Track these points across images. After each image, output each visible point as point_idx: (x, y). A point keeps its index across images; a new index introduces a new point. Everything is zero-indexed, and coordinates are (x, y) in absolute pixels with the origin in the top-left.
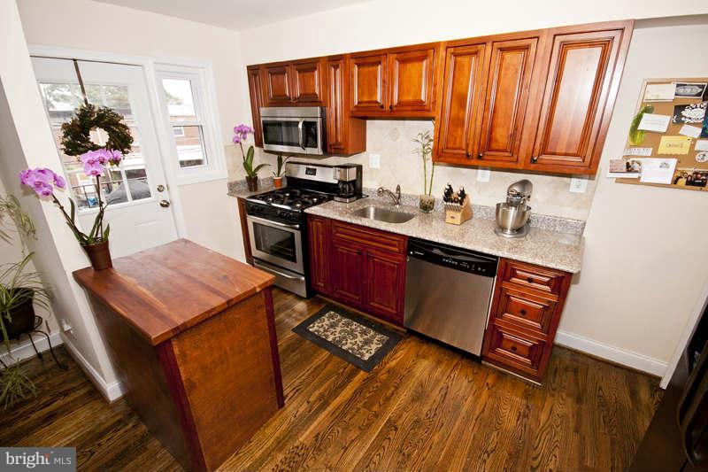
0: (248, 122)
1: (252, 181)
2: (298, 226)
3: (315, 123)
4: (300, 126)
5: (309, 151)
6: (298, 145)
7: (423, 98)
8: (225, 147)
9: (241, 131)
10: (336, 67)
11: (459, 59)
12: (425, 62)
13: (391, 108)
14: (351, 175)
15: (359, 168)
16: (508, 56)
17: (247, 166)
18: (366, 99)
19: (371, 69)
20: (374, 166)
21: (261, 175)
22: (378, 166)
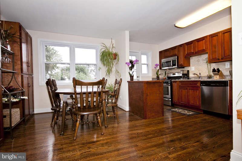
0: (158, 63)
1: (158, 77)
2: (170, 84)
3: (176, 60)
4: (172, 62)
5: (174, 67)
6: (171, 66)
7: (204, 48)
8: (152, 70)
9: (157, 65)
10: (181, 47)
11: (213, 38)
12: (204, 41)
13: (196, 52)
14: (186, 72)
15: (188, 71)
16: (225, 34)
17: (157, 74)
18: (189, 52)
19: (190, 45)
20: (193, 70)
21: (160, 77)
22: (194, 70)
